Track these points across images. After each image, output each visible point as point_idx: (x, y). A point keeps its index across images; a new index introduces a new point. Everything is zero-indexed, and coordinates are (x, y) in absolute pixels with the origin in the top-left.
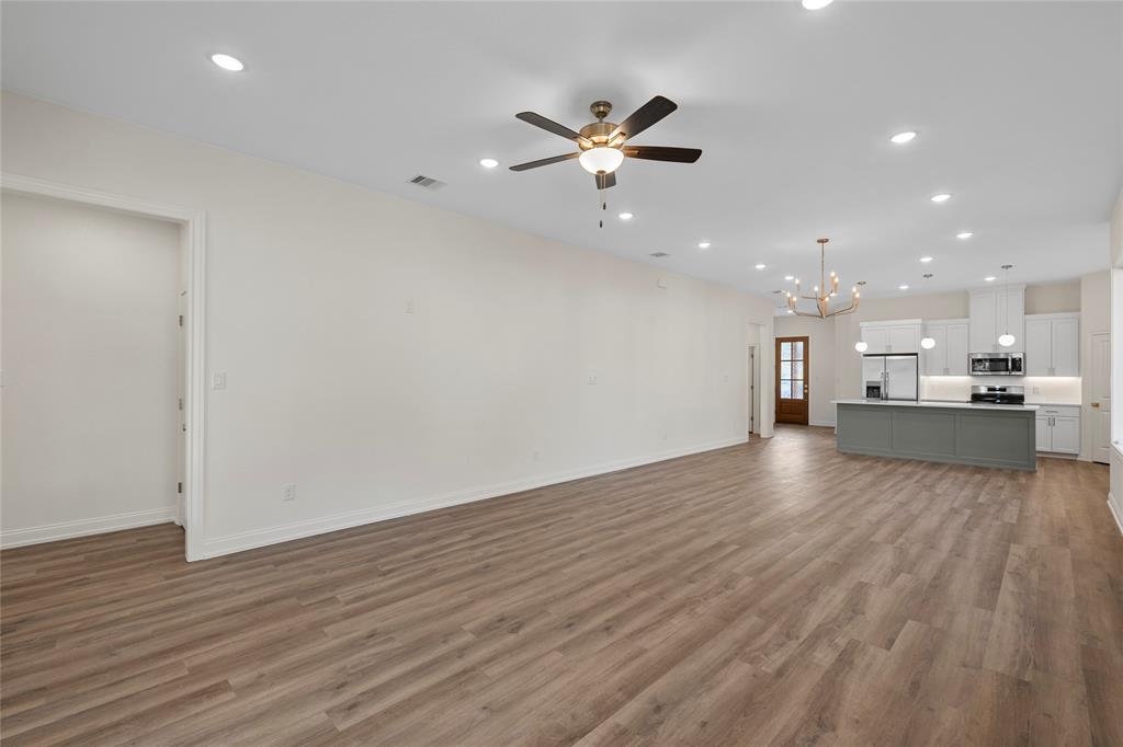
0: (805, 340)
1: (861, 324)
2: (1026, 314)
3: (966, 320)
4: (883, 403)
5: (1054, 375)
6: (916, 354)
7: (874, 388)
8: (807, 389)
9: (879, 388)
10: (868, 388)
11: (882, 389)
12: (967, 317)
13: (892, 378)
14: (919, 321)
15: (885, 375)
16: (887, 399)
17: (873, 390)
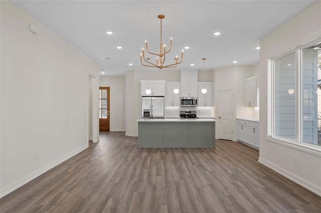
0: (108, 89)
1: (141, 81)
2: (198, 81)
3: (179, 83)
4: (151, 120)
5: (206, 106)
6: (163, 97)
7: (147, 112)
8: (109, 113)
9: (149, 112)
10: (144, 112)
11: (150, 113)
12: (180, 81)
13: (154, 107)
14: (165, 81)
15: (152, 106)
16: (152, 118)
17: (147, 114)
